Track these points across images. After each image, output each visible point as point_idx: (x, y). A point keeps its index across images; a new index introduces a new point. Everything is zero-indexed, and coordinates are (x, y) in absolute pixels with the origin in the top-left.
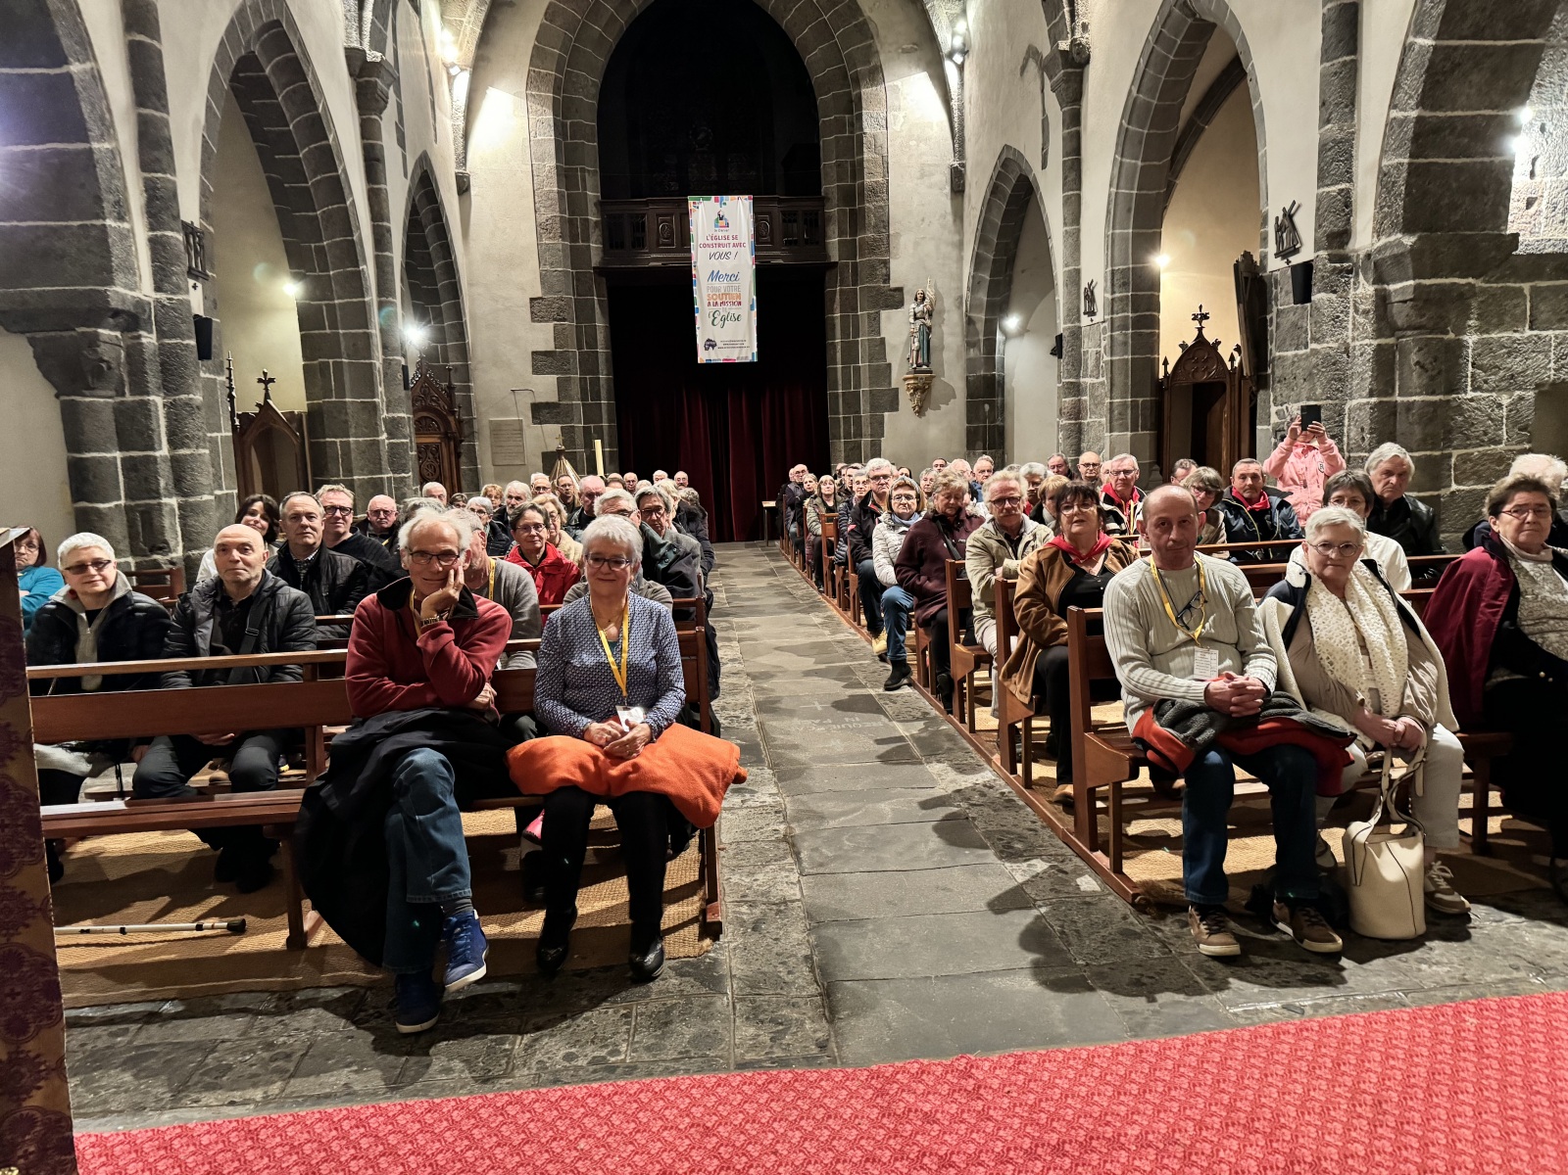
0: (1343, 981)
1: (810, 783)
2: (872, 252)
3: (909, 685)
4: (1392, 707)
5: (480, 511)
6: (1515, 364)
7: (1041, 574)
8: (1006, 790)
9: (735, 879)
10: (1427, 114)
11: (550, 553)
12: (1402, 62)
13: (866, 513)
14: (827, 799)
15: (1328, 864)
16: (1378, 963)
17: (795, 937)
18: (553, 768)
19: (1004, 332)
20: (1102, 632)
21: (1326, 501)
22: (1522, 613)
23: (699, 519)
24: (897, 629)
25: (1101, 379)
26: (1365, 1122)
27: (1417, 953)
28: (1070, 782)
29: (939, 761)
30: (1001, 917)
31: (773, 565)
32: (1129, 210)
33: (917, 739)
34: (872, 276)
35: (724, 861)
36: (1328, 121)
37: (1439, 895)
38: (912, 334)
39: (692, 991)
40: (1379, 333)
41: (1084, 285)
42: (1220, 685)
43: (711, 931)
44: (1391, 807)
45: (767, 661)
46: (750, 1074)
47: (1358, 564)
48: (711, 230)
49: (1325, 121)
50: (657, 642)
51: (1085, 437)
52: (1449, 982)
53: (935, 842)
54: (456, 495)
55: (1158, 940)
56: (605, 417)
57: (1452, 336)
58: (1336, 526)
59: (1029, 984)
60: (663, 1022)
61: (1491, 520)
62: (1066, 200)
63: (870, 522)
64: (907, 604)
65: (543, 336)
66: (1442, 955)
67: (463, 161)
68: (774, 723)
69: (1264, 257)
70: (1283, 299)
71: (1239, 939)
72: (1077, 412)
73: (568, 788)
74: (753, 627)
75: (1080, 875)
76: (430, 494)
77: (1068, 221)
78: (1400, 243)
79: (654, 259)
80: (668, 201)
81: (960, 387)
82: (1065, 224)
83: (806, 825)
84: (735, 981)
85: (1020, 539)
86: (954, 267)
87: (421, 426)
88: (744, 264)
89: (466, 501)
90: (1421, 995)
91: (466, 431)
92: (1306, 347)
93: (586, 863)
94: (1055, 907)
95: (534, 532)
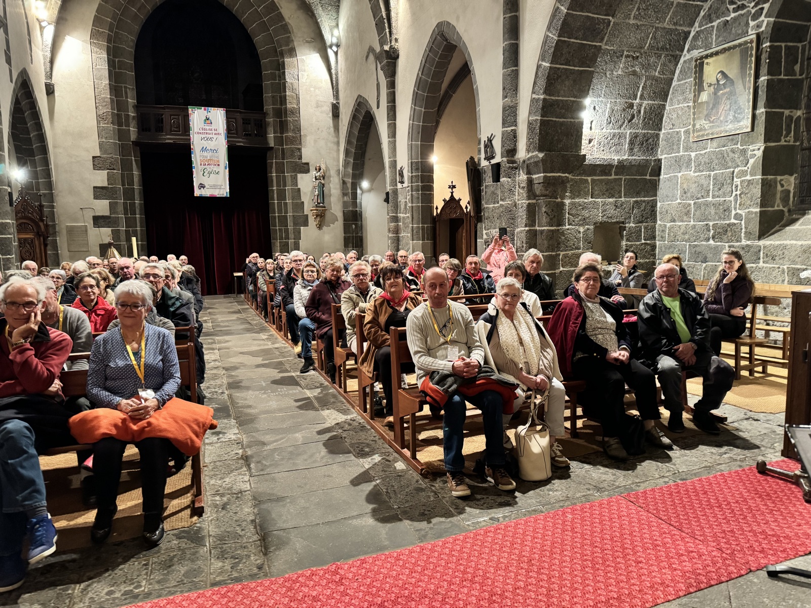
0: (516, 503)
1: (258, 426)
2: (292, 143)
3: (314, 370)
4: (535, 371)
5: (58, 278)
6: (586, 213)
7: (376, 312)
8: (362, 421)
9: (212, 482)
10: (548, 97)
11: (100, 302)
12: (537, 73)
13: (290, 279)
14: (267, 434)
15: (509, 447)
16: (531, 492)
17: (247, 511)
18: (99, 427)
19: (361, 189)
20: (406, 339)
21: (505, 275)
22: (588, 326)
23: (194, 283)
24: (307, 340)
25: (407, 215)
26: (524, 571)
27: (548, 487)
28: (391, 415)
29: (328, 409)
30: (357, 488)
31: (240, 307)
32: (419, 133)
33: (316, 398)
34: (292, 156)
35: (206, 473)
36: (506, 97)
37: (557, 458)
38: (314, 187)
39: (186, 546)
40: (529, 198)
41: (398, 168)
42: (459, 363)
43: (198, 512)
44: (535, 418)
45: (235, 360)
46: (216, 589)
47: (519, 304)
48: (202, 125)
49: (505, 97)
50: (163, 351)
51: (401, 243)
52: (561, 499)
53: (324, 451)
54: (43, 269)
55: (433, 491)
56: (138, 224)
57: (559, 200)
58: (510, 286)
59: (370, 521)
60: (168, 565)
61: (575, 283)
62: (389, 125)
63: (292, 284)
64: (312, 327)
65: (101, 178)
66: (558, 486)
67: (50, 75)
68: (238, 395)
69: (479, 160)
70: (488, 180)
71: (470, 487)
72: (397, 231)
73: (107, 438)
74: (227, 341)
75: (396, 462)
76: (27, 268)
77: (390, 136)
78: (537, 156)
79: (168, 139)
80: (176, 108)
81: (340, 215)
82: (389, 137)
83: (254, 449)
84: (211, 538)
85: (368, 294)
86: (335, 154)
87: (21, 228)
88: (221, 144)
89: (49, 272)
90: (550, 506)
91: (51, 230)
92: (498, 203)
93: (121, 480)
94: (383, 479)
95: (89, 290)
